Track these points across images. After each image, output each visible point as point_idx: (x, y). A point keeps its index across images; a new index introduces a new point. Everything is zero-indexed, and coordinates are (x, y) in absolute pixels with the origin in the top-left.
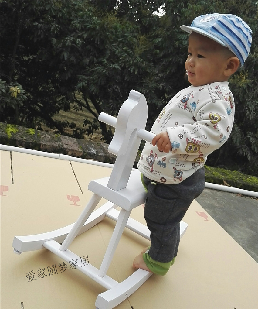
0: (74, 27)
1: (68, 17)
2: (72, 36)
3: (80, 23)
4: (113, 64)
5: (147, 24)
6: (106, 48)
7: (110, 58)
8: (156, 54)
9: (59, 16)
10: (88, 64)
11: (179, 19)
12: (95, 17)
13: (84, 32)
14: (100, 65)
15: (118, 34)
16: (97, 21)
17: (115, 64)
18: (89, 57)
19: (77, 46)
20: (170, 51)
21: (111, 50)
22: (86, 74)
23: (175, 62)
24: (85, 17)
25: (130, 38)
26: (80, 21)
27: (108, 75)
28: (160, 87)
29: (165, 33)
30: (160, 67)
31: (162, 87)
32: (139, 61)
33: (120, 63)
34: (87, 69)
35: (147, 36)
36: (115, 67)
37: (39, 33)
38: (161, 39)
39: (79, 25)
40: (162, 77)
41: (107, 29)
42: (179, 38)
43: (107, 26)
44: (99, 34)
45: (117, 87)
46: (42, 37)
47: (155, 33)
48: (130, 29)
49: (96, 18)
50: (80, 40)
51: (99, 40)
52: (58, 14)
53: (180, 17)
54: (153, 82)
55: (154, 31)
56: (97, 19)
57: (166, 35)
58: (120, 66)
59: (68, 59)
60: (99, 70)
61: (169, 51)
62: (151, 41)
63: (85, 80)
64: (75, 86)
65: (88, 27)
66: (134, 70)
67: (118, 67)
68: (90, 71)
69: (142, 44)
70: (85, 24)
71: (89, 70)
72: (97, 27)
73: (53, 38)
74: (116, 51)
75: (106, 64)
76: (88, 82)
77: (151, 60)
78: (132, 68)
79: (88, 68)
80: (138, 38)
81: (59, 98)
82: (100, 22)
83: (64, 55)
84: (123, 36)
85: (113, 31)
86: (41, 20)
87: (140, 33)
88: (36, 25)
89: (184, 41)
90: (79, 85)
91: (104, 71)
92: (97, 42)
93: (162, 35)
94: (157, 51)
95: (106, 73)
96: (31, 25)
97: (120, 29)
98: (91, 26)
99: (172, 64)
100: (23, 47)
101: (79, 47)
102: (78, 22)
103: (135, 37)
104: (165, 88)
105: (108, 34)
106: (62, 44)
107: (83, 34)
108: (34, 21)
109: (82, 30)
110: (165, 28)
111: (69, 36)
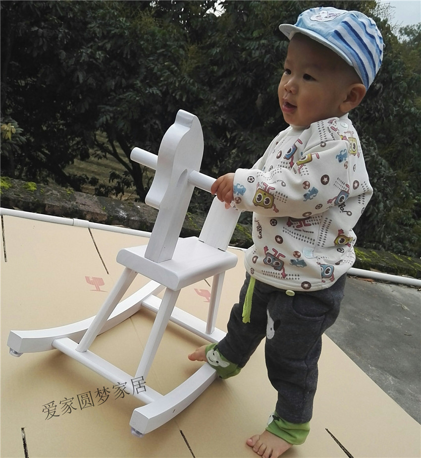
0: (91, 33)
1: (82, 18)
2: (88, 47)
3: (101, 26)
4: (150, 87)
5: (199, 26)
6: (140, 63)
7: (145, 78)
8: (213, 72)
9: (69, 17)
10: (113, 88)
11: (245, 18)
12: (122, 18)
13: (106, 41)
14: (131, 90)
15: (157, 43)
16: (126, 24)
17: (152, 87)
18: (115, 78)
19: (97, 61)
20: (233, 67)
21: (146, 68)
22: (111, 103)
23: (240, 84)
24: (108, 18)
25: (175, 48)
26: (101, 24)
27: (143, 104)
28: (219, 121)
29: (225, 39)
30: (218, 91)
31: (221, 121)
32: (188, 82)
33: (161, 86)
34: (113, 97)
35: (199, 45)
36: (153, 92)
37: (41, 43)
38: (220, 48)
39: (98, 30)
40: (222, 107)
41: (140, 36)
42: (248, 46)
43: (140, 30)
44: (129, 44)
45: (157, 122)
46: (45, 49)
47: (211, 41)
48: (174, 34)
49: (124, 19)
50: (102, 53)
51: (129, 53)
52: (67, 13)
53: (248, 16)
54: (209, 114)
55: (210, 37)
56: (125, 21)
57: (227, 43)
58: (161, 91)
59: (85, 81)
60: (130, 96)
61: (231, 67)
62: (205, 54)
63: (110, 112)
64: (96, 122)
65: (113, 32)
66: (181, 96)
67: (158, 92)
68: (117, 98)
69: (192, 58)
70: (107, 29)
71: (115, 97)
72: (125, 33)
73: (61, 51)
74: (154, 68)
75: (140, 87)
76: (114, 115)
77: (206, 80)
78: (179, 93)
79: (114, 94)
80: (186, 49)
81: (73, 141)
82: (130, 25)
83: (78, 76)
84: (165, 46)
85: (149, 38)
86: (43, 24)
87: (189, 41)
88: (35, 31)
89: (253, 52)
90: (101, 120)
91: (137, 98)
92: (127, 54)
93: (221, 42)
94: (214, 67)
95: (140, 101)
96: (27, 31)
97: (159, 36)
98: (117, 31)
99: (236, 86)
100: (18, 64)
101: (100, 64)
102: (98, 25)
103: (182, 47)
104: (226, 122)
105: (142, 43)
106: (74, 59)
107: (104, 44)
108: (32, 25)
109: (104, 37)
110: (226, 33)
111: (85, 48)
